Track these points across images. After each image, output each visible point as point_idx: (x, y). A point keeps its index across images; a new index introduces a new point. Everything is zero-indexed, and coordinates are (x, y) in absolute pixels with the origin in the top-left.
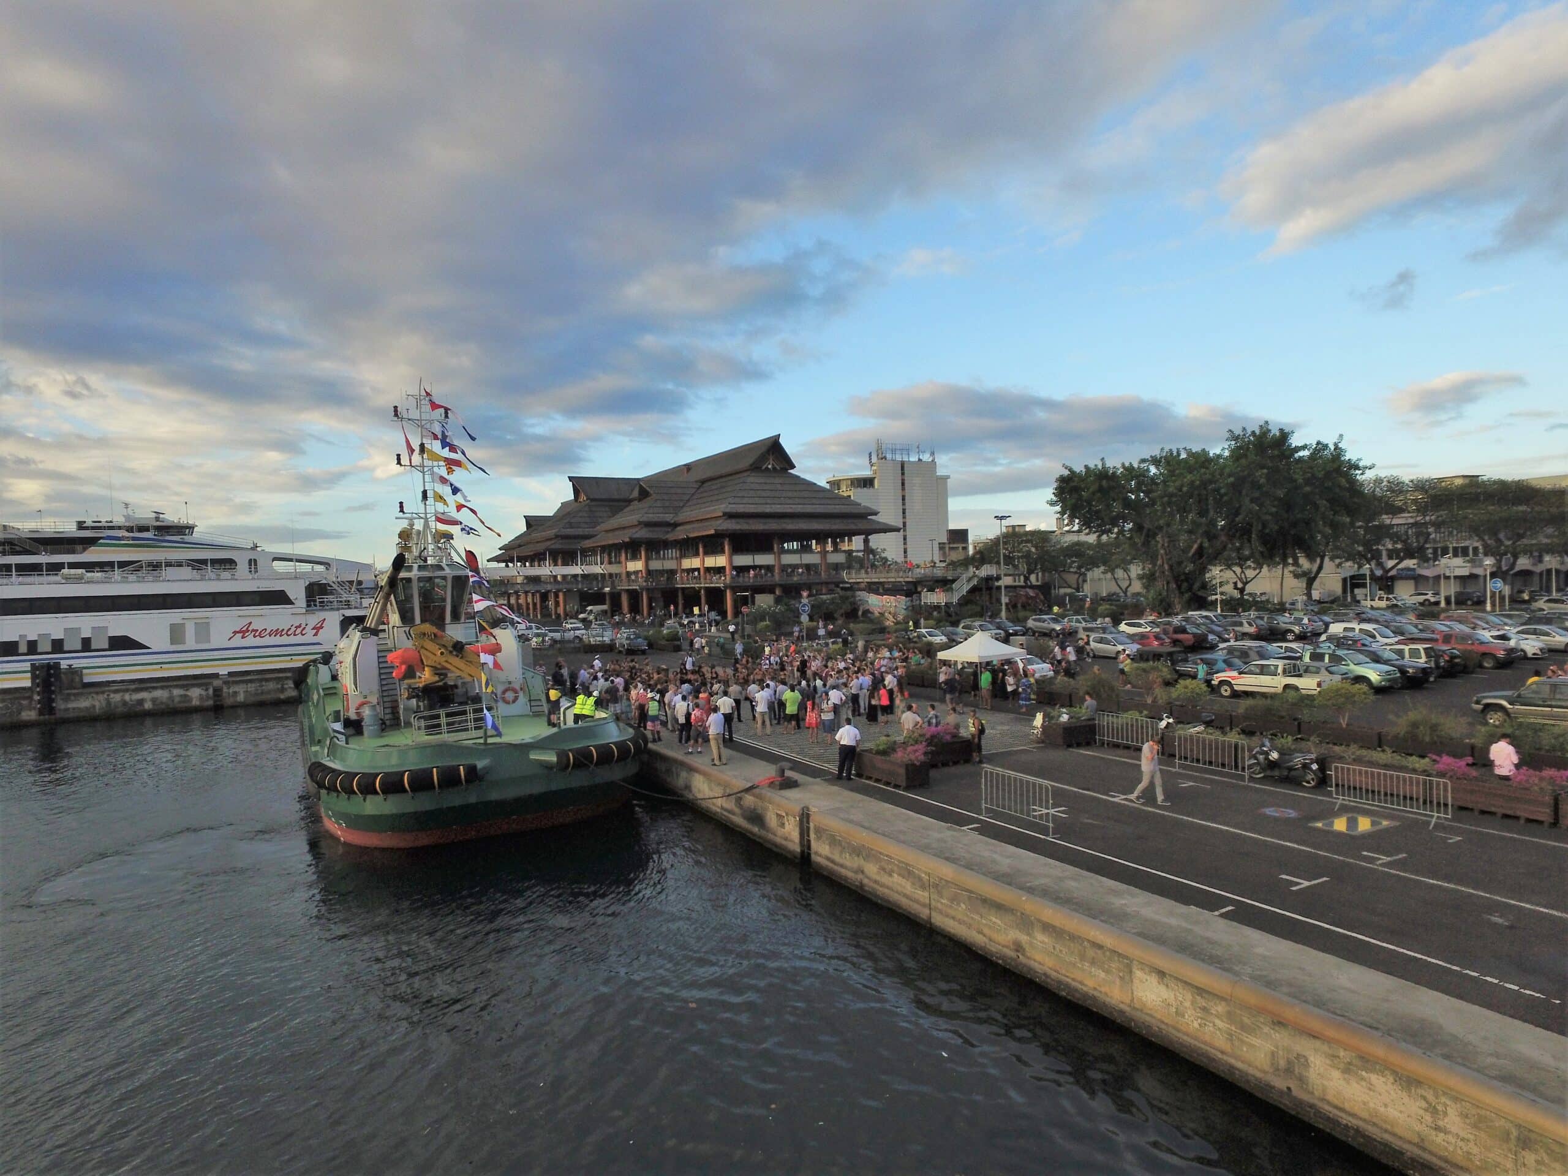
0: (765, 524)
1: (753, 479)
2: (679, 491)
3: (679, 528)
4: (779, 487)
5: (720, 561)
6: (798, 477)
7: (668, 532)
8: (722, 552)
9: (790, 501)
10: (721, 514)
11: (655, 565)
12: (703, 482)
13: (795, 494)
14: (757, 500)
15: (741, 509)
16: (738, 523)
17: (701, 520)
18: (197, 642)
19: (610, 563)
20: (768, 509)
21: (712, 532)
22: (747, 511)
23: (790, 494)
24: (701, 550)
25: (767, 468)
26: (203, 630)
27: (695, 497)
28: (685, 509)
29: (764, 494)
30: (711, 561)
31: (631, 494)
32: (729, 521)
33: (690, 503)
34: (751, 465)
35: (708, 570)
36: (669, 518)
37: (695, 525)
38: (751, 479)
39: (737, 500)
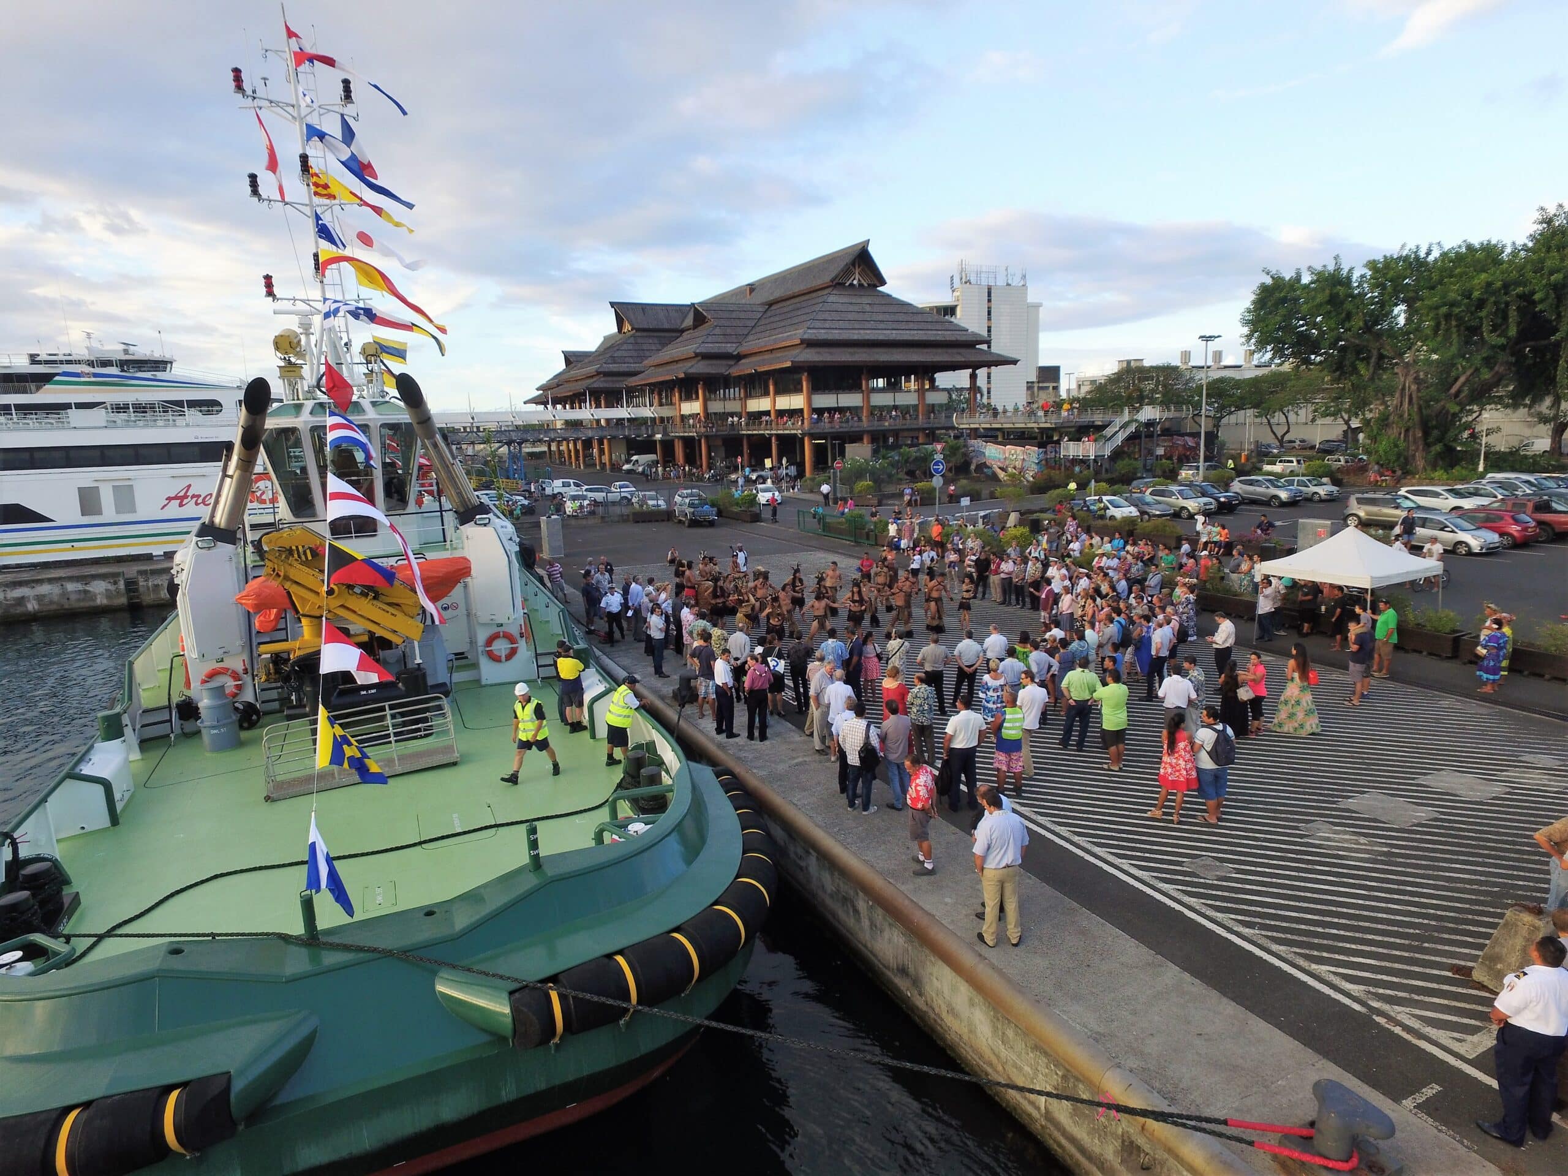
0: (851, 354)
1: (835, 299)
2: (742, 315)
3: (743, 361)
4: (868, 308)
5: (796, 401)
6: (889, 296)
7: (730, 366)
8: (798, 390)
9: (882, 326)
10: (798, 342)
11: (716, 407)
12: (770, 304)
13: (887, 317)
14: (841, 324)
15: (822, 335)
16: (819, 353)
17: (771, 351)
18: (118, 512)
19: (661, 404)
20: (855, 335)
21: (788, 364)
22: (830, 337)
23: (881, 317)
24: (771, 388)
25: (852, 285)
26: (125, 496)
27: (763, 322)
28: (750, 337)
29: (850, 316)
30: (785, 402)
31: (683, 321)
32: (808, 350)
33: (758, 329)
34: (832, 281)
35: (781, 413)
36: (730, 348)
37: (767, 356)
38: (832, 298)
39: (818, 324)
